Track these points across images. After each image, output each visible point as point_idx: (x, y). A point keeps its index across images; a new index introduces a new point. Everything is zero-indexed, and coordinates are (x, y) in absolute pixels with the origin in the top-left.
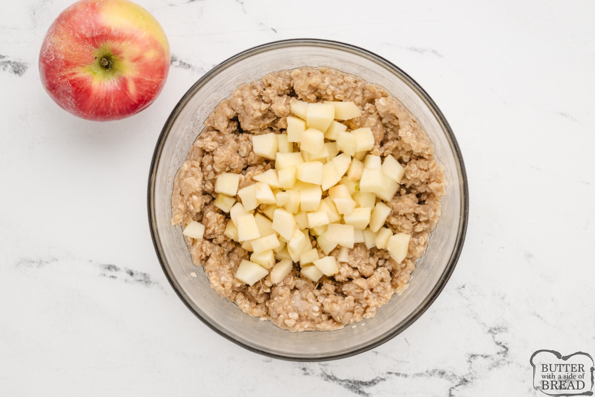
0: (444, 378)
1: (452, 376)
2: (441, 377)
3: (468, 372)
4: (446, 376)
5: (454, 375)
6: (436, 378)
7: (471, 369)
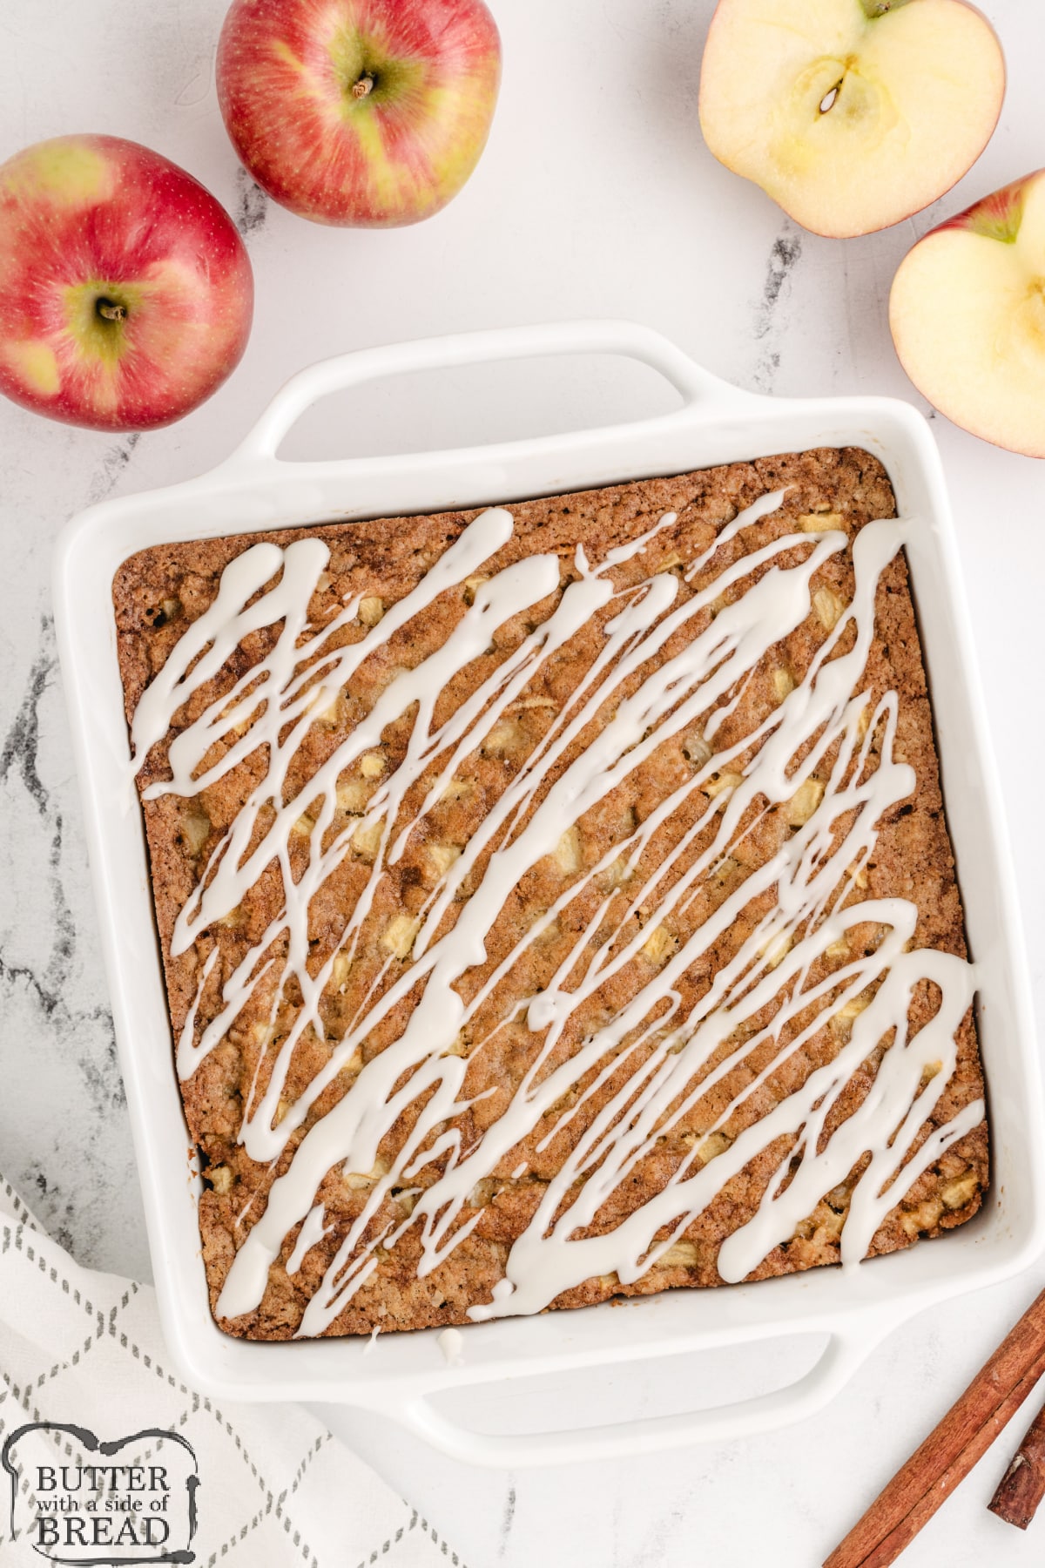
0: (54, 953)
1: (61, 973)
2: (55, 948)
3: (72, 1011)
4: (61, 960)
5: (64, 978)
6: (53, 935)
7: (79, 1017)
